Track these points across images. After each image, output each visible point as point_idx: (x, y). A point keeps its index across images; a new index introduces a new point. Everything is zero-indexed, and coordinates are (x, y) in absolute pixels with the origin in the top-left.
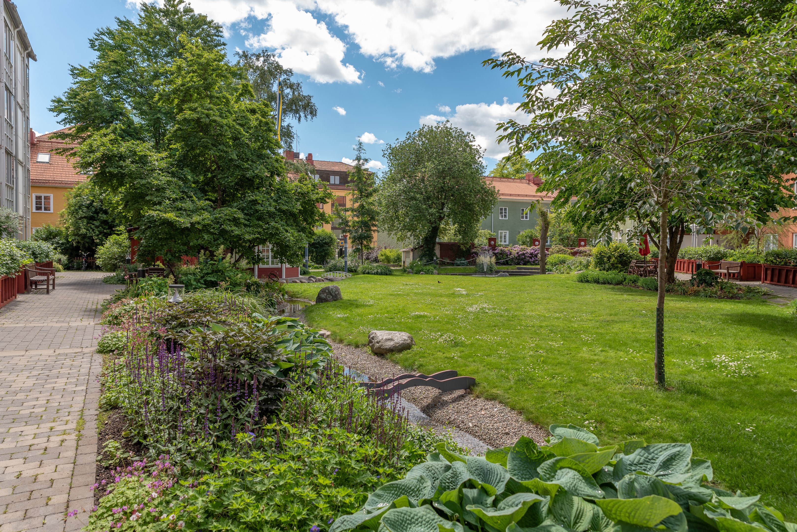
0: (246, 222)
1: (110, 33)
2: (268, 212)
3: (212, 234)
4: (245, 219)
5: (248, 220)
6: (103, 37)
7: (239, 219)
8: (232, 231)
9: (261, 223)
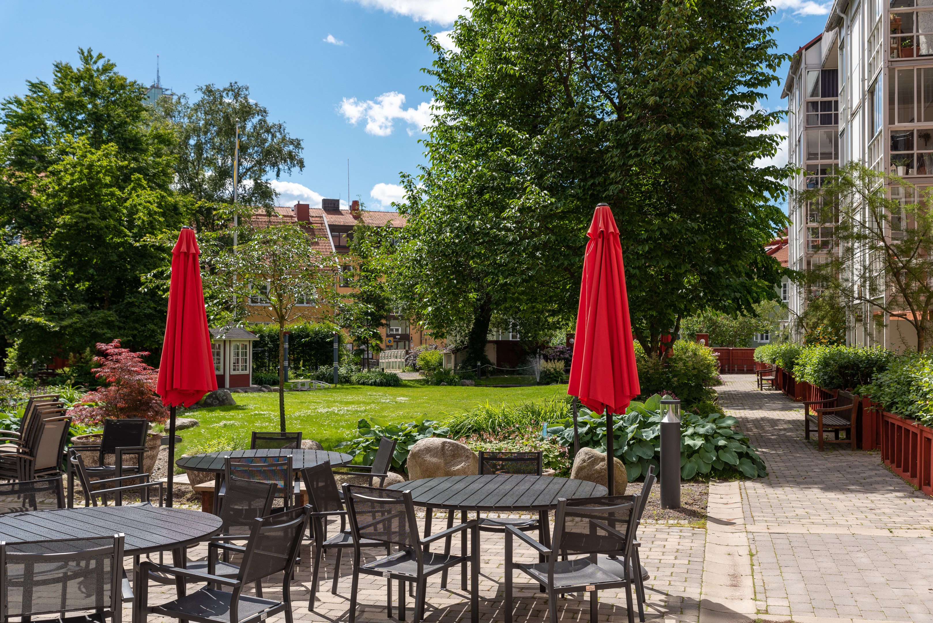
0: (121, 325)
1: (19, 103)
2: (145, 314)
3: (83, 336)
4: (120, 322)
5: (124, 323)
6: (10, 106)
7: (113, 321)
8: (104, 334)
9: (137, 325)
